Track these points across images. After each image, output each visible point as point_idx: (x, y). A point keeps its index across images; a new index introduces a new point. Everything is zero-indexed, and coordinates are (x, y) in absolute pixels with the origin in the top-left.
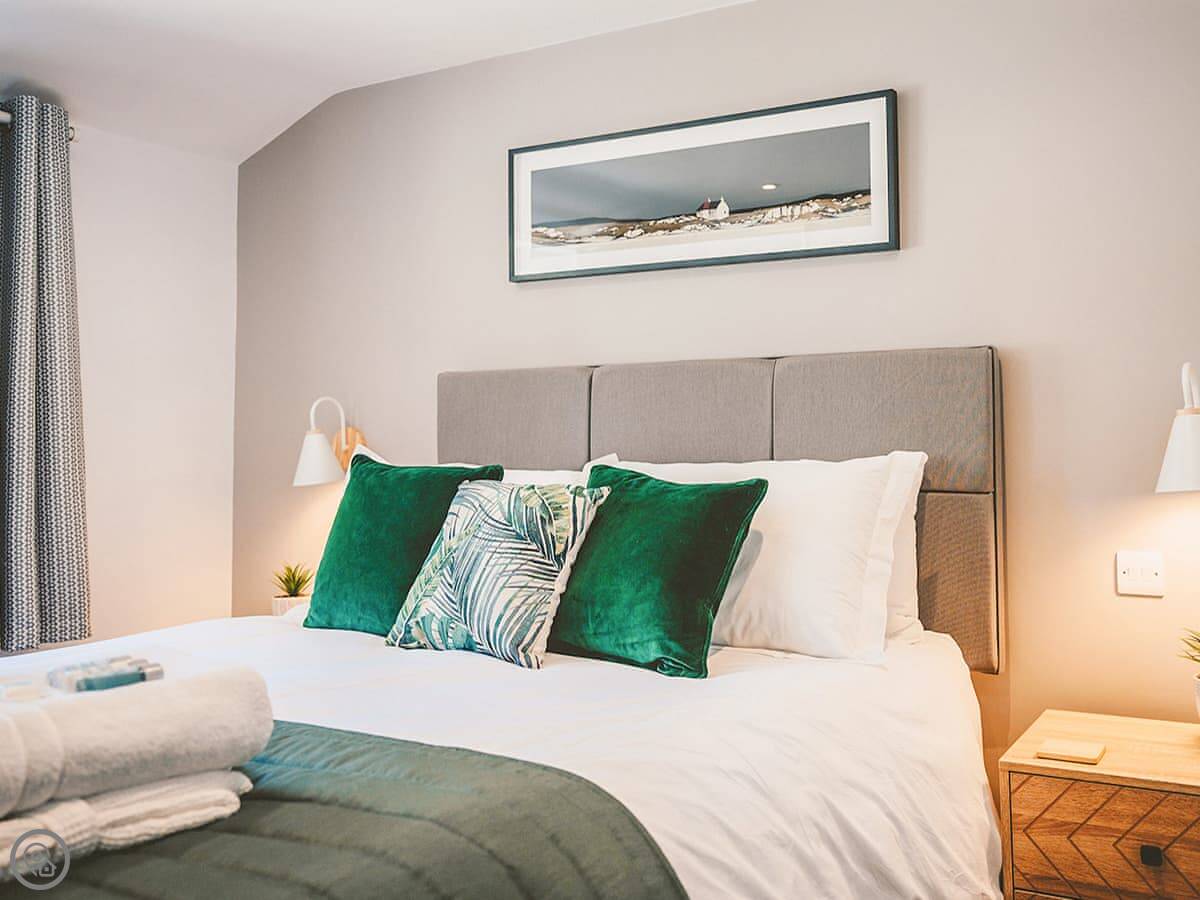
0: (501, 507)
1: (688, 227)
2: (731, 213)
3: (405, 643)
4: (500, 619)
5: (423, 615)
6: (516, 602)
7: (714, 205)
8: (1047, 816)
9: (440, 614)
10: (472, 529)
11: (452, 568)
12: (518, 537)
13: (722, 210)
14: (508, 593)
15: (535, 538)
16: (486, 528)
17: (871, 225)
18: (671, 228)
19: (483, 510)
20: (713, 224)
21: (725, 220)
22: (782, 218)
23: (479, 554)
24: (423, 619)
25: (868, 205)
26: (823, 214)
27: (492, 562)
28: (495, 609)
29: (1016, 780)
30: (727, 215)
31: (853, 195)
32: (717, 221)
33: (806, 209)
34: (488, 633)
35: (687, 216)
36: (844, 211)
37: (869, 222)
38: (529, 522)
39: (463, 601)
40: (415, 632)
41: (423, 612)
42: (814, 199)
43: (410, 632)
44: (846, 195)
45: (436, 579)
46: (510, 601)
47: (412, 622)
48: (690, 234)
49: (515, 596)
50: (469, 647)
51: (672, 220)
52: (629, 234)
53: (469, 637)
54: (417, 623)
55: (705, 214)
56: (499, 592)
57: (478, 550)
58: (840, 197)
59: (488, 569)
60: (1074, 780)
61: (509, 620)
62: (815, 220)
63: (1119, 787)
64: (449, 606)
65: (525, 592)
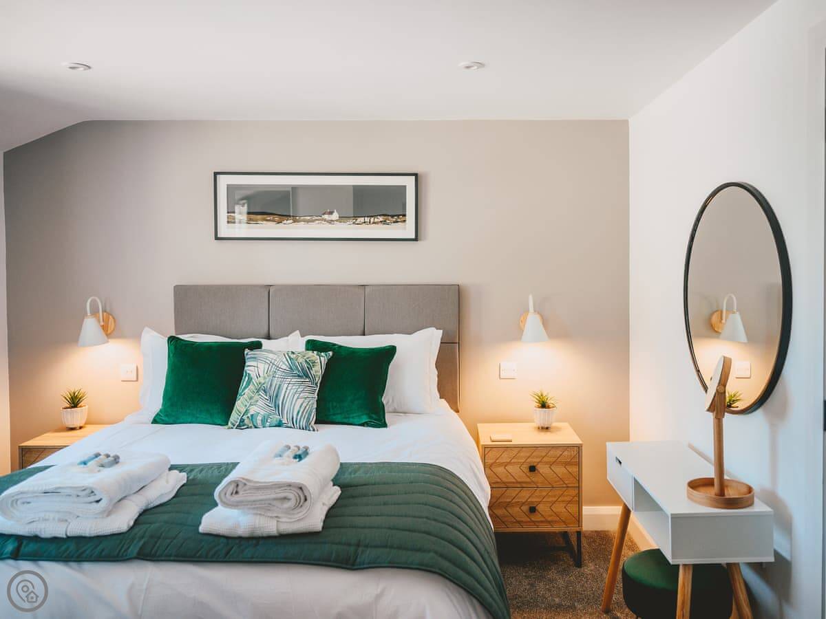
0: (284, 363)
1: (317, 222)
2: (340, 217)
3: (241, 425)
4: (298, 412)
5: (252, 413)
6: (305, 405)
7: (331, 213)
8: (497, 461)
9: (262, 412)
10: (271, 373)
11: (264, 391)
12: (299, 376)
13: (335, 216)
14: (300, 401)
15: (307, 376)
16: (279, 373)
17: (408, 230)
18: (308, 221)
19: (273, 364)
20: (331, 222)
21: (337, 221)
22: (365, 222)
23: (280, 385)
24: (252, 415)
25: (405, 221)
26: (384, 222)
27: (289, 388)
28: (295, 407)
29: (487, 450)
30: (338, 218)
31: (398, 216)
32: (332, 221)
33: (376, 220)
34: (293, 419)
35: (317, 216)
36: (394, 222)
37: (405, 229)
38: (303, 369)
39: (277, 406)
40: (246, 421)
41: (252, 412)
42: (380, 215)
43: (243, 421)
44: (396, 216)
45: (257, 397)
46: (302, 404)
47: (245, 417)
48: (318, 225)
49: (303, 402)
50: (279, 425)
51: (309, 218)
52: (285, 222)
53: (280, 421)
54: (248, 417)
55: (326, 217)
56: (296, 401)
57: (278, 383)
58: (393, 216)
59: (288, 391)
60: (507, 447)
61: (303, 412)
62: (380, 225)
63: (521, 448)
64: (268, 408)
65: (308, 400)
